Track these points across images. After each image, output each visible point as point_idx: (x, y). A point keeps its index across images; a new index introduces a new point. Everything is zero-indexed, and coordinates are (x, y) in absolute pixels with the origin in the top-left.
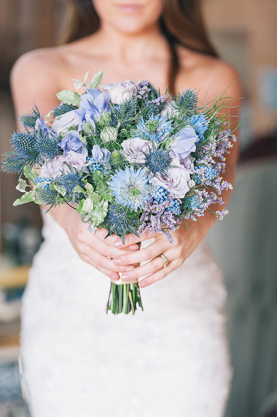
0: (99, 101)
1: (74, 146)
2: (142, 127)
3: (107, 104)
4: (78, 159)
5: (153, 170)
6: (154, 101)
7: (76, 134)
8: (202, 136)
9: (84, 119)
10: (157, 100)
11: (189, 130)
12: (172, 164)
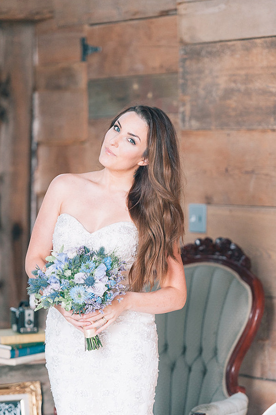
0: (63, 258)
1: (53, 280)
2: (83, 267)
3: (67, 259)
4: (56, 287)
5: (88, 285)
6: (87, 254)
7: (54, 275)
8: (109, 267)
9: (57, 268)
10: (89, 253)
11: (102, 265)
12: (96, 282)
